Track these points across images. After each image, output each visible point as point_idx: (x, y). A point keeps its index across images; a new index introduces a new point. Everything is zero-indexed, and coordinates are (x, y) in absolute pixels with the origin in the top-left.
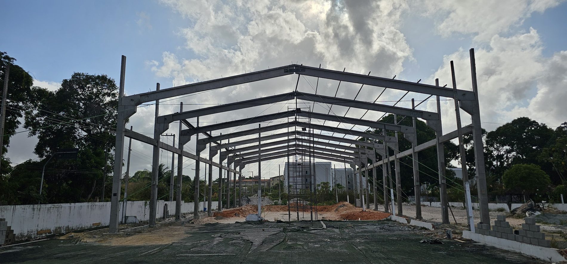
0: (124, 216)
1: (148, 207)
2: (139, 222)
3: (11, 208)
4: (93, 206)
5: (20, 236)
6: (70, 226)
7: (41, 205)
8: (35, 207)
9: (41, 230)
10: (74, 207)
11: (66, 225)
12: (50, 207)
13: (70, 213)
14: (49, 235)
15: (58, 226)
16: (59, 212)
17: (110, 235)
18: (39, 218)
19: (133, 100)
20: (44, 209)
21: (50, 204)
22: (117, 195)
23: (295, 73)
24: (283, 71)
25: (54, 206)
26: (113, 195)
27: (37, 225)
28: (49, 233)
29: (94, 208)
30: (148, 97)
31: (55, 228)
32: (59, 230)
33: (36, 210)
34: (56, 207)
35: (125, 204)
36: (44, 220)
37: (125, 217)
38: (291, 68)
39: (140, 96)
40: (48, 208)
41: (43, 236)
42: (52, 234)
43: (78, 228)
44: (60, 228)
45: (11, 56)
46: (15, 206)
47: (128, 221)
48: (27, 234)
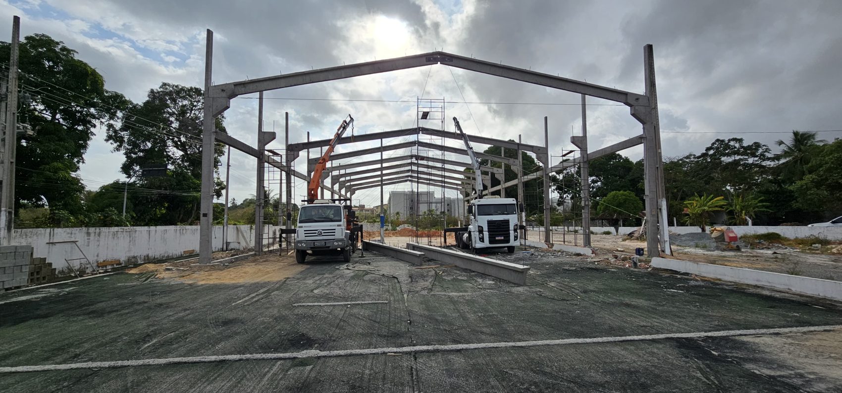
0: (225, 242)
1: (253, 231)
2: (244, 249)
3: (45, 233)
4: (183, 230)
5: (67, 271)
6: (150, 255)
7: (101, 228)
8: (90, 231)
9: (104, 261)
10: (154, 231)
11: (145, 254)
12: (116, 232)
13: (149, 238)
14: (118, 266)
15: (132, 254)
16: (131, 238)
17: (200, 267)
18: (99, 245)
19: (225, 91)
20: (107, 233)
21: (117, 227)
22: (208, 215)
23: (439, 63)
24: (424, 59)
25: (123, 229)
26: (201, 215)
27: (96, 254)
28: (117, 265)
29: (184, 233)
30: (244, 87)
31: (127, 258)
32: (133, 260)
33: (92, 235)
34: (126, 231)
35: (225, 228)
36: (107, 247)
37: (227, 243)
38: (435, 56)
39: (235, 85)
40: (114, 232)
41: (108, 268)
42: (123, 265)
43: (163, 257)
44: (134, 257)
45: (70, 48)
46: (53, 230)
47: (230, 248)
48: (80, 267)
